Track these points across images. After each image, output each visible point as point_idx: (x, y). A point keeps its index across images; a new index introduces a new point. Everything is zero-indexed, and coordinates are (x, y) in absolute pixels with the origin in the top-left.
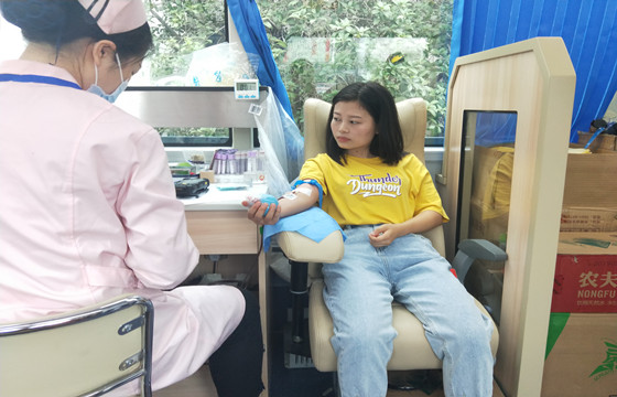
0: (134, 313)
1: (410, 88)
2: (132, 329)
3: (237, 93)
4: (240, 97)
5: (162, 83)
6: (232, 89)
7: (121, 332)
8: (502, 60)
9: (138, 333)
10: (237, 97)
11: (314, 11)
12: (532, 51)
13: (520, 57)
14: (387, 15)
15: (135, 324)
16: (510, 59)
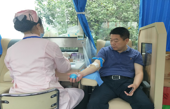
0: (55, 93)
1: (133, 36)
2: (54, 97)
3: (78, 38)
4: (79, 39)
5: (61, 36)
6: (77, 37)
7: (51, 97)
8: (149, 29)
9: (56, 98)
10: (78, 39)
11: (105, 16)
12: (154, 26)
13: (153, 28)
14: (126, 16)
15: (55, 95)
16: (150, 28)
